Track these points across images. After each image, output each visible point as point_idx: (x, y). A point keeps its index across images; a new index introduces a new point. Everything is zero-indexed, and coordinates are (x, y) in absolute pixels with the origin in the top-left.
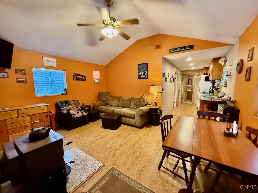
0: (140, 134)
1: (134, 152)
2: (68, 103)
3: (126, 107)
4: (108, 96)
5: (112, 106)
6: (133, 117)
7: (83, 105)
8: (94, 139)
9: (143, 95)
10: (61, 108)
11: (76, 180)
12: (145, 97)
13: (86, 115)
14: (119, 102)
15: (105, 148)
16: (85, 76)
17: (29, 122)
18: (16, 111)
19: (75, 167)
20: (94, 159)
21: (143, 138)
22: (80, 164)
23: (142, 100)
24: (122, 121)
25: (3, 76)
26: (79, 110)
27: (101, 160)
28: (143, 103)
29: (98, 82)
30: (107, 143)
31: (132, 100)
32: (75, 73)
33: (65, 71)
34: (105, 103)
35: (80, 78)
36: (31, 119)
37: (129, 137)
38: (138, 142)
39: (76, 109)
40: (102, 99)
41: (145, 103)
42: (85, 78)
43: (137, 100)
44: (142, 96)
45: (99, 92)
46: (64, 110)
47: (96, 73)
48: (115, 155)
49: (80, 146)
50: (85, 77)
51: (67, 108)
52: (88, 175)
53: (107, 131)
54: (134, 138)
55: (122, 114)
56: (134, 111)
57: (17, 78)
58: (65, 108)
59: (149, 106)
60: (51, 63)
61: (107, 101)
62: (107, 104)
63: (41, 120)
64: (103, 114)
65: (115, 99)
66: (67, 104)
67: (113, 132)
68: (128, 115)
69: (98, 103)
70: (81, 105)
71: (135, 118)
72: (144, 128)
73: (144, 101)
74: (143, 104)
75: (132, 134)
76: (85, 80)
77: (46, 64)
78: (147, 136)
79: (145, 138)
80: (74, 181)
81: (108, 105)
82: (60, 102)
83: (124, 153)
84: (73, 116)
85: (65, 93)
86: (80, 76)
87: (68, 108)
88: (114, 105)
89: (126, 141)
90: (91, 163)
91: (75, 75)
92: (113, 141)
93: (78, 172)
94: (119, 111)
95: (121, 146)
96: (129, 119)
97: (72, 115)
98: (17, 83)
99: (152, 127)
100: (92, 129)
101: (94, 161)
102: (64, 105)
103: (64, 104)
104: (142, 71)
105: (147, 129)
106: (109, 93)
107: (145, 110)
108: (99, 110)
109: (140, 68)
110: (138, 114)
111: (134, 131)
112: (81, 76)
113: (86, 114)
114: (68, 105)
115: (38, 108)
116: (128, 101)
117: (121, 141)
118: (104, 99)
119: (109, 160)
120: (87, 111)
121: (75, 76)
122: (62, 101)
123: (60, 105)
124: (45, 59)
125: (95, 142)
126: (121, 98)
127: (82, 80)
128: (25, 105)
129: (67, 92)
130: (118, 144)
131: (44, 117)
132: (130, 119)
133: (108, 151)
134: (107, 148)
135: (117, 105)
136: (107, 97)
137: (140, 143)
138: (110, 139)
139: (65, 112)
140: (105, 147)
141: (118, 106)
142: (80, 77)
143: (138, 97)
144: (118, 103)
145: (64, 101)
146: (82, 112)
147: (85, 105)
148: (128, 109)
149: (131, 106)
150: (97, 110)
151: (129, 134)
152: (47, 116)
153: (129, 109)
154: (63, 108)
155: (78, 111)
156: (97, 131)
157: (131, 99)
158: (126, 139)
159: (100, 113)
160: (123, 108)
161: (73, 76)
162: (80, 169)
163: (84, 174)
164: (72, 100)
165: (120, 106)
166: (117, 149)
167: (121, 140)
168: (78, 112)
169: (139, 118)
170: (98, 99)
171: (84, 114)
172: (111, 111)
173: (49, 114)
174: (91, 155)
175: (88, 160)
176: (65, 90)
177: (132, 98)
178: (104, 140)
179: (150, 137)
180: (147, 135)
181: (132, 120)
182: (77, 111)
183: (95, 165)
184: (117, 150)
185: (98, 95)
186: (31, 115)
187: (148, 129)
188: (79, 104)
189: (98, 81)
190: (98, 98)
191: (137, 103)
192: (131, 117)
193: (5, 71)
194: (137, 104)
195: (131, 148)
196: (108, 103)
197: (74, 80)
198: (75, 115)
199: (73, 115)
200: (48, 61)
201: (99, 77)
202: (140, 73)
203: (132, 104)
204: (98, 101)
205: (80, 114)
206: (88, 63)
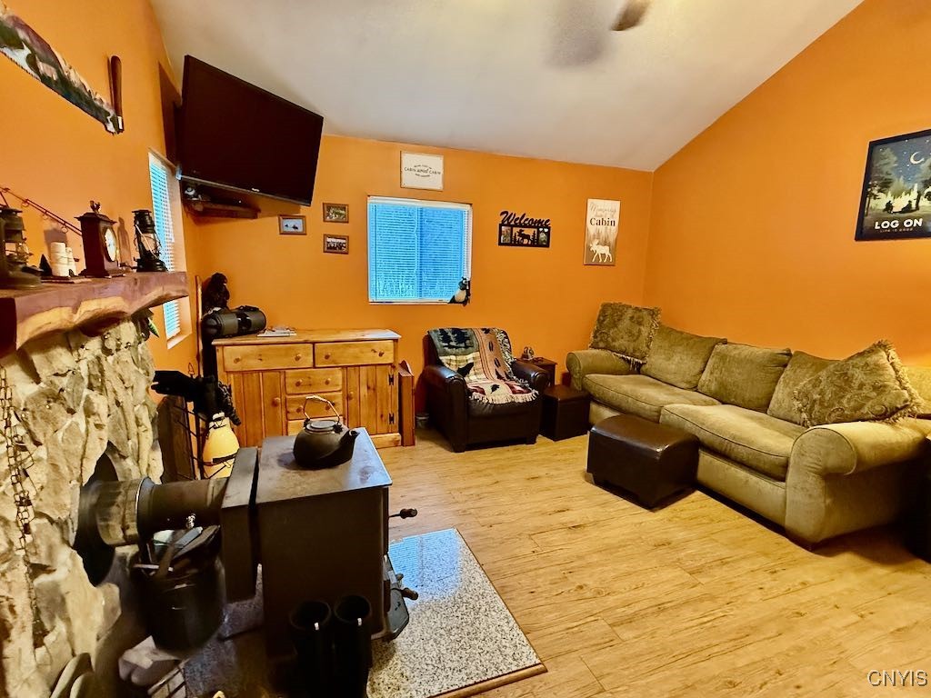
0: (804, 583)
1: (733, 684)
2: (468, 338)
3: (739, 401)
4: (644, 330)
5: (659, 380)
6: (777, 472)
7: (525, 356)
8: (538, 521)
9: (882, 346)
10: (441, 358)
11: (415, 673)
12: (897, 360)
13: (526, 404)
14: (699, 365)
15: (574, 588)
16: (549, 228)
17: (340, 391)
18: (311, 345)
19: (428, 613)
20: (507, 617)
21: (820, 621)
22: (450, 610)
23: (859, 376)
24: (702, 474)
25: (293, 230)
26: (504, 376)
27: (538, 638)
28: (868, 398)
29: (607, 253)
30: (589, 565)
31: (785, 366)
32: (507, 213)
33: (471, 204)
34: (629, 362)
35: (528, 237)
36: (346, 380)
37: (720, 573)
38: (772, 629)
39: (492, 367)
40: (613, 340)
41: (888, 400)
42: (548, 234)
43: (823, 374)
44: (871, 351)
45: (602, 302)
46: (449, 365)
47: (599, 213)
48: (610, 644)
49: (471, 531)
50: (546, 230)
51: (459, 358)
52: (465, 678)
53: (604, 504)
54: (755, 596)
55: (702, 435)
56: (786, 434)
57: (326, 236)
58: (453, 357)
59: (913, 427)
60: (425, 174)
61: (637, 354)
62: (637, 369)
63: (374, 389)
64: (607, 414)
65: (680, 349)
66: (463, 345)
67: (636, 520)
68: (741, 452)
69: (594, 356)
70: (517, 355)
71: (783, 479)
72: (845, 559)
73: (875, 388)
74: (862, 406)
75: (746, 565)
76: (547, 246)
77: (410, 180)
78: (854, 618)
79: (839, 625)
80: (408, 674)
81: (639, 372)
82: (442, 330)
83: (666, 660)
84: (476, 395)
85: (461, 295)
86: (525, 226)
87: (464, 358)
88: (671, 378)
89: (697, 592)
90: (493, 629)
91: (508, 221)
92: (624, 567)
93: (431, 642)
94: (687, 414)
95: (660, 608)
96: (742, 474)
97: (470, 393)
98: (325, 252)
99: (912, 569)
100: (541, 471)
101: (506, 628)
102: (450, 347)
103: (453, 344)
104: (899, 182)
105: (866, 569)
106: (653, 313)
107: (874, 447)
108: (592, 393)
109: (886, 169)
110: (809, 460)
111: (766, 555)
112: (530, 227)
113: (529, 397)
114: (466, 347)
115: (367, 345)
116: (763, 366)
117: (665, 581)
118: (621, 341)
119: (574, 655)
120: (534, 384)
121: (508, 225)
122: (447, 330)
123: (439, 344)
124: (410, 160)
125: (538, 539)
126: (720, 347)
127: (536, 243)
128: (338, 331)
129: (468, 294)
130: (642, 592)
131: (383, 379)
132: (753, 479)
133: (584, 606)
134: (581, 587)
135: (689, 379)
136: (640, 331)
137: (785, 643)
138: (607, 549)
139: (447, 375)
140: (576, 580)
141: (695, 388)
142: (528, 231)
143: (837, 353)
144: (697, 370)
145: (455, 331)
146: (512, 387)
147: (535, 356)
148: (752, 418)
149: (772, 402)
150: (583, 389)
151: (723, 562)
152: (391, 380)
153: (759, 420)
154: (448, 357)
155: (499, 377)
156: (560, 487)
157: (783, 362)
158: (703, 580)
159: (593, 407)
160: (723, 403)
161: (501, 226)
162: (442, 631)
163: (450, 664)
164: (483, 329)
165: (705, 389)
166: (635, 614)
167: (669, 574)
168: (499, 382)
169: (814, 484)
170: (595, 337)
171: (520, 398)
172: (648, 407)
173: (400, 370)
174: (501, 591)
175: (483, 609)
176: (465, 286)
177: (789, 354)
178: (580, 544)
179: (877, 633)
180: (855, 610)
181: (766, 485)
182: (495, 377)
183: (506, 647)
184: (630, 620)
185: (599, 320)
186: (347, 367)
187: (880, 572)
188: (510, 350)
189: (605, 250)
190: (596, 332)
191: (822, 393)
192: (761, 465)
193: (298, 212)
194: (816, 396)
195: (716, 649)
196: (640, 365)
197: (500, 244)
198: (483, 392)
199: (474, 393)
200: (419, 168)
201: (614, 229)
202: (879, 203)
203: (780, 393)
204: (594, 346)
205: (503, 395)
206: (570, 164)
